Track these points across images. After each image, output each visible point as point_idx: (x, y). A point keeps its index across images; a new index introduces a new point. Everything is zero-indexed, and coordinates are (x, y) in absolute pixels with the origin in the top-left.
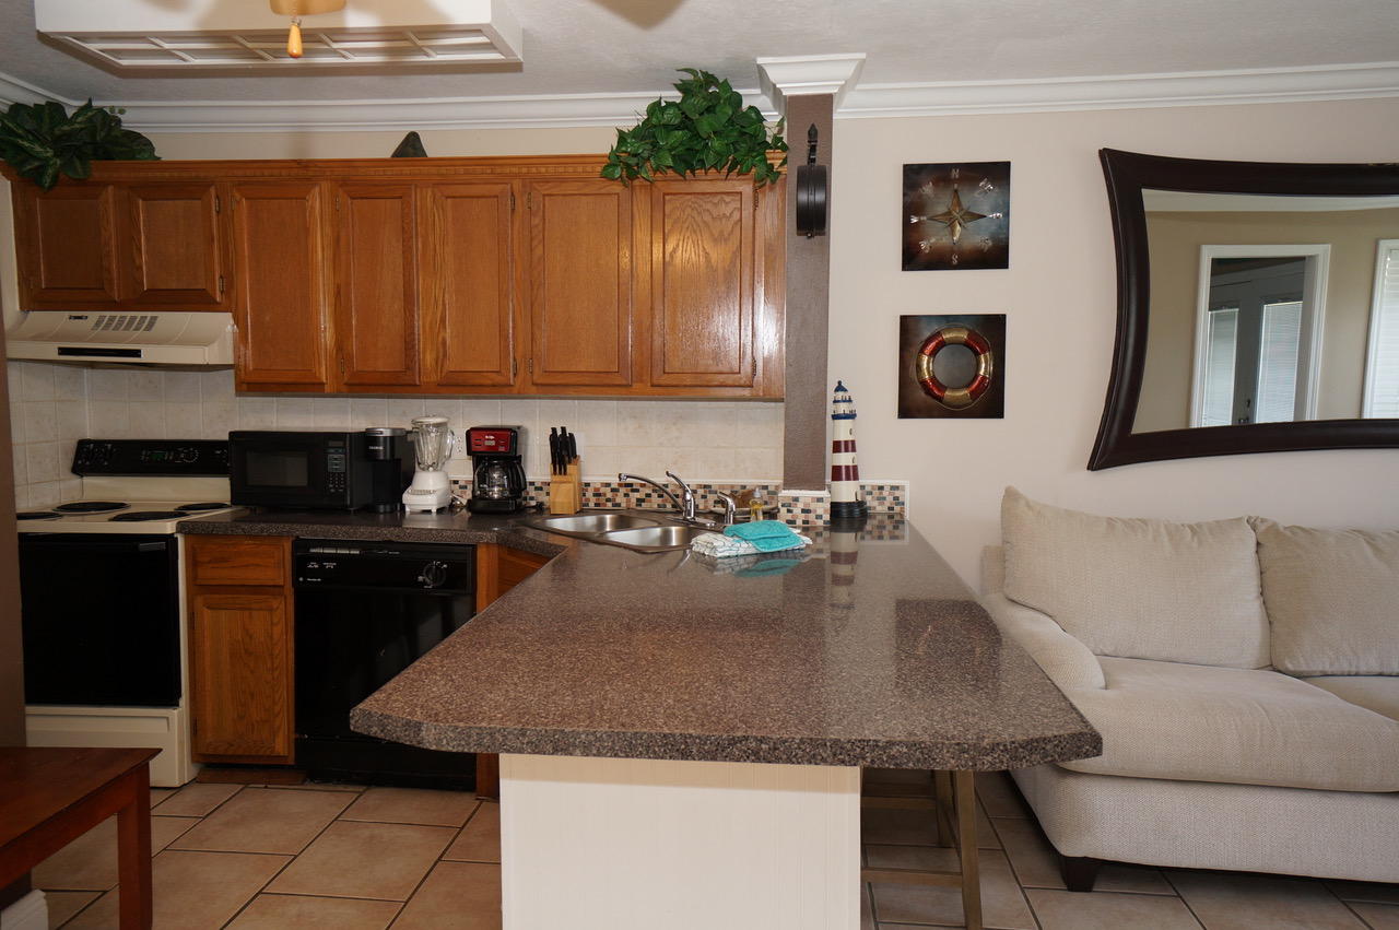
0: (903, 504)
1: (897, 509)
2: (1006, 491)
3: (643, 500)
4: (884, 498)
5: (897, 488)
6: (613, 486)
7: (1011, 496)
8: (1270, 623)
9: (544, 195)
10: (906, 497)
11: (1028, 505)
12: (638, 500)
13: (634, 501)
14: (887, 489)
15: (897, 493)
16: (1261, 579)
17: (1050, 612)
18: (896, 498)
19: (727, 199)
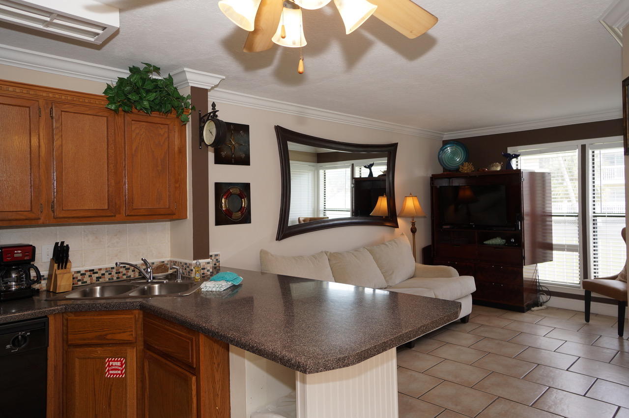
0: (220, 262)
1: (217, 264)
2: (261, 251)
3: (100, 278)
5: (217, 255)
6: (81, 273)
7: (263, 252)
9: (62, 111)
10: (221, 259)
12: (97, 278)
13: (94, 279)
14: (213, 256)
15: (217, 257)
18: (217, 260)
19: (162, 126)
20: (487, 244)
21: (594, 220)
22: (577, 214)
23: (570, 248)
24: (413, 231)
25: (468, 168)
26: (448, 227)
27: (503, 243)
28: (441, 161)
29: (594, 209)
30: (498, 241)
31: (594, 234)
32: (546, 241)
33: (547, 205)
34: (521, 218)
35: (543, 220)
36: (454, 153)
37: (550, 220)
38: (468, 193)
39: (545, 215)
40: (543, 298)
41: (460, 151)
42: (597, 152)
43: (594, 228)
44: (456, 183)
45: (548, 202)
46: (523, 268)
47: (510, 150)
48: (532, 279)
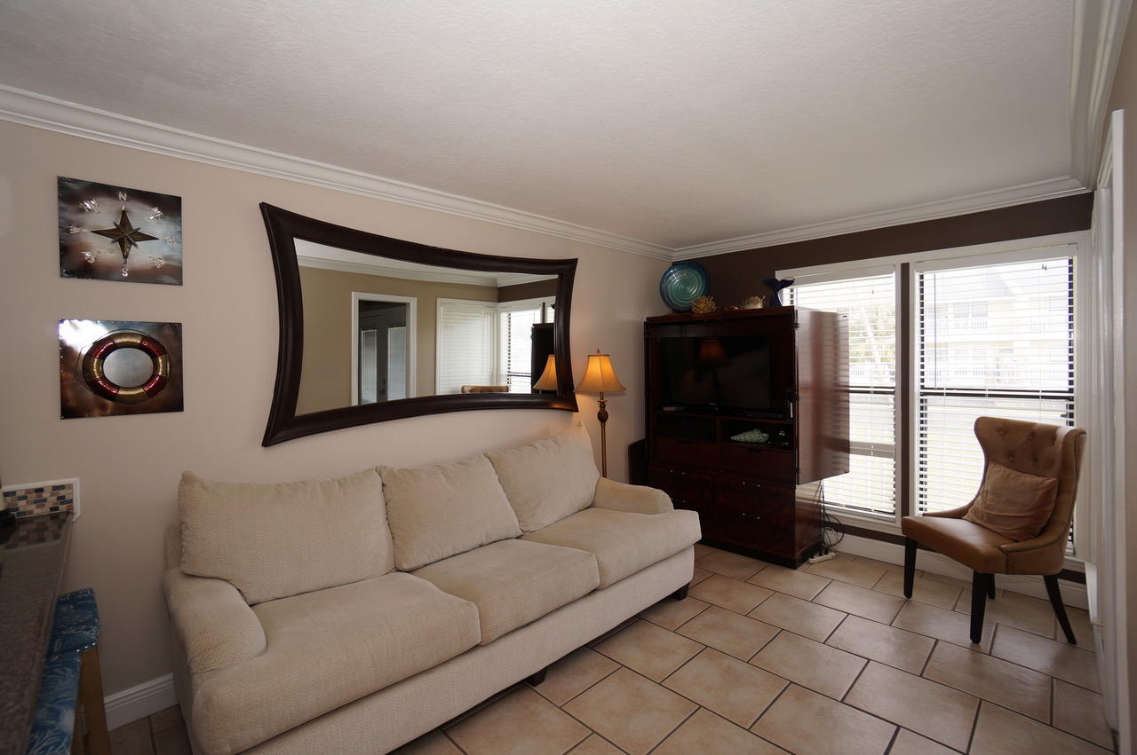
0: (71, 501)
1: (63, 508)
2: (183, 476)
4: (45, 500)
5: (62, 487)
7: (187, 479)
8: (393, 538)
10: (75, 494)
11: (203, 487)
14: (47, 490)
16: (386, 509)
17: (225, 577)
18: (61, 498)
20: (736, 441)
21: (922, 401)
22: (892, 390)
23: (879, 451)
24: (603, 417)
25: (705, 306)
26: (673, 409)
27: (763, 440)
28: (664, 294)
29: (923, 380)
30: (755, 436)
31: (922, 425)
32: (837, 436)
33: (842, 373)
34: (794, 398)
35: (834, 398)
36: (685, 282)
37: (845, 398)
38: (714, 350)
39: (837, 391)
40: (831, 536)
41: (695, 276)
42: (928, 276)
43: (922, 415)
44: (692, 332)
45: (843, 367)
46: (795, 488)
47: (780, 275)
48: (814, 500)
